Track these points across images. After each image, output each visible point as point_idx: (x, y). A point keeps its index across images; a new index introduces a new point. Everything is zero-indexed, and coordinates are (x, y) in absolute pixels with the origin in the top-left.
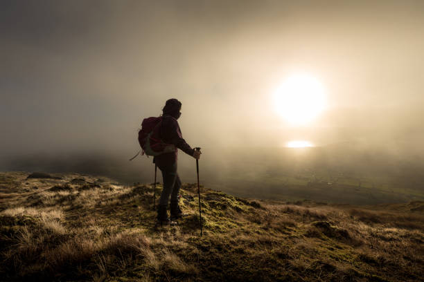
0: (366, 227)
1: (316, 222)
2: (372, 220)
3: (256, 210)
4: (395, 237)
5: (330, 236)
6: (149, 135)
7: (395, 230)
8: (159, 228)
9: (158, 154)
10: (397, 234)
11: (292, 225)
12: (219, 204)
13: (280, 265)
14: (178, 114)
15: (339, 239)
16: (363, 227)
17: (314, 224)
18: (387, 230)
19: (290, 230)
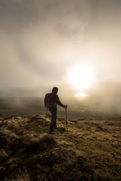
0: (111, 127)
1: (97, 127)
2: (112, 125)
3: (77, 124)
4: (119, 129)
5: (102, 131)
6: (48, 100)
7: (119, 127)
8: (52, 133)
9: (51, 106)
10: (119, 128)
11: (90, 128)
12: (64, 123)
13: (95, 140)
14: (57, 92)
15: (105, 131)
16: (109, 127)
17: (96, 127)
18: (116, 127)
19: (90, 130)
